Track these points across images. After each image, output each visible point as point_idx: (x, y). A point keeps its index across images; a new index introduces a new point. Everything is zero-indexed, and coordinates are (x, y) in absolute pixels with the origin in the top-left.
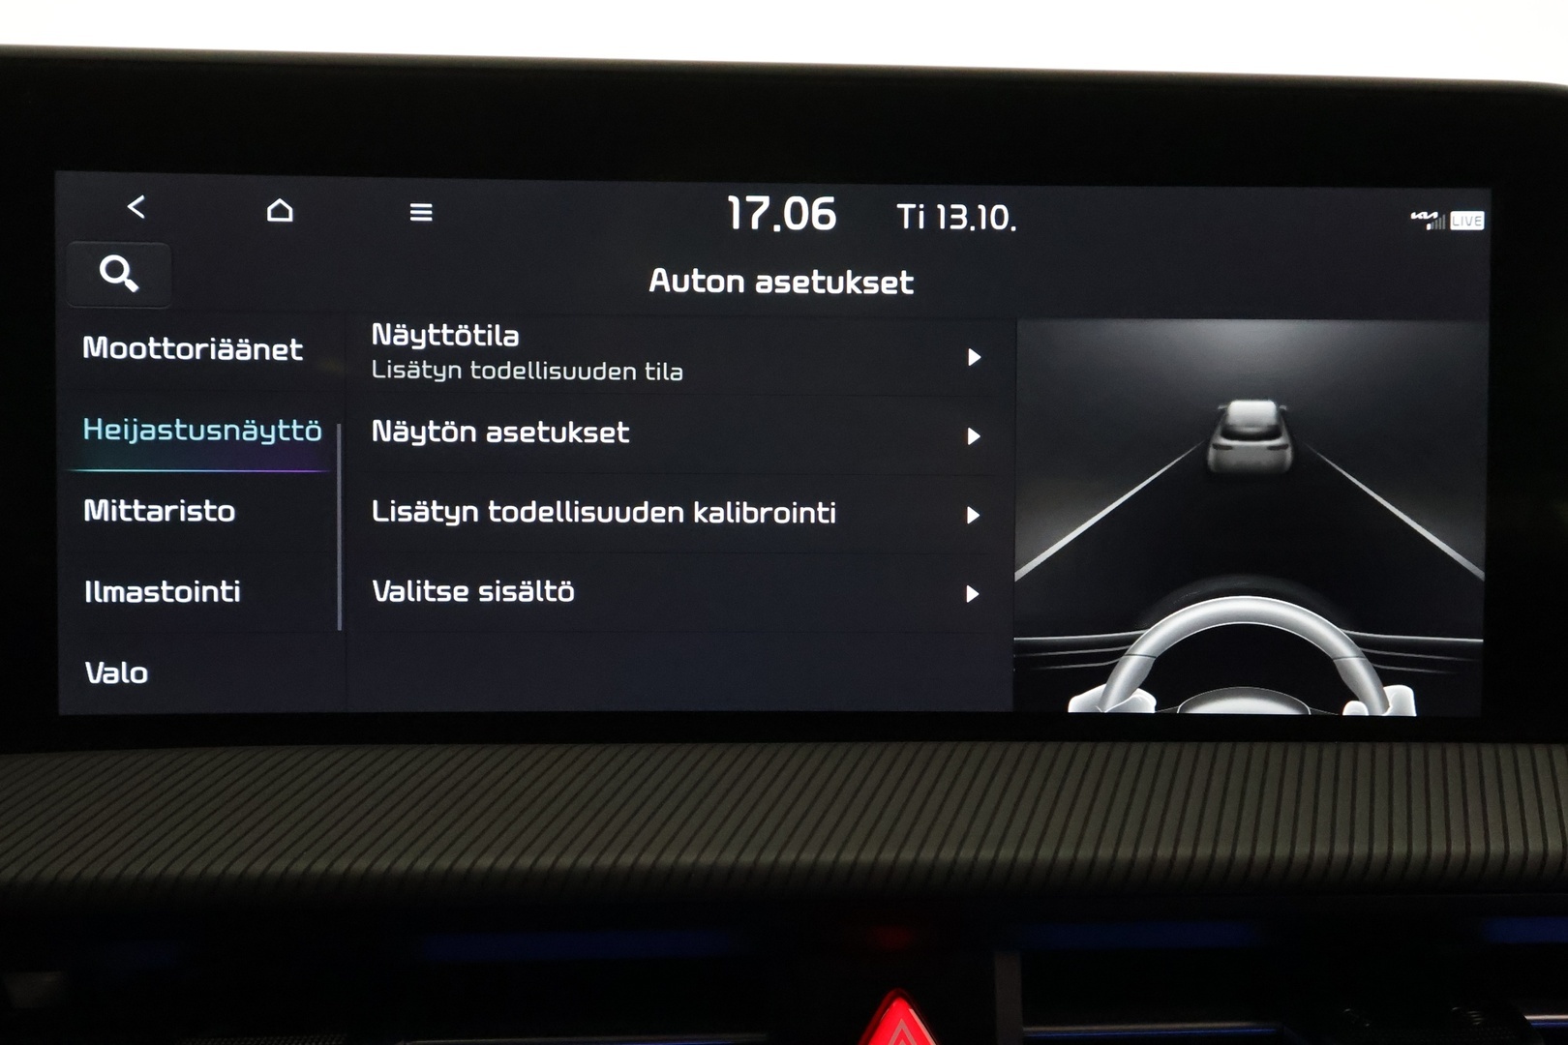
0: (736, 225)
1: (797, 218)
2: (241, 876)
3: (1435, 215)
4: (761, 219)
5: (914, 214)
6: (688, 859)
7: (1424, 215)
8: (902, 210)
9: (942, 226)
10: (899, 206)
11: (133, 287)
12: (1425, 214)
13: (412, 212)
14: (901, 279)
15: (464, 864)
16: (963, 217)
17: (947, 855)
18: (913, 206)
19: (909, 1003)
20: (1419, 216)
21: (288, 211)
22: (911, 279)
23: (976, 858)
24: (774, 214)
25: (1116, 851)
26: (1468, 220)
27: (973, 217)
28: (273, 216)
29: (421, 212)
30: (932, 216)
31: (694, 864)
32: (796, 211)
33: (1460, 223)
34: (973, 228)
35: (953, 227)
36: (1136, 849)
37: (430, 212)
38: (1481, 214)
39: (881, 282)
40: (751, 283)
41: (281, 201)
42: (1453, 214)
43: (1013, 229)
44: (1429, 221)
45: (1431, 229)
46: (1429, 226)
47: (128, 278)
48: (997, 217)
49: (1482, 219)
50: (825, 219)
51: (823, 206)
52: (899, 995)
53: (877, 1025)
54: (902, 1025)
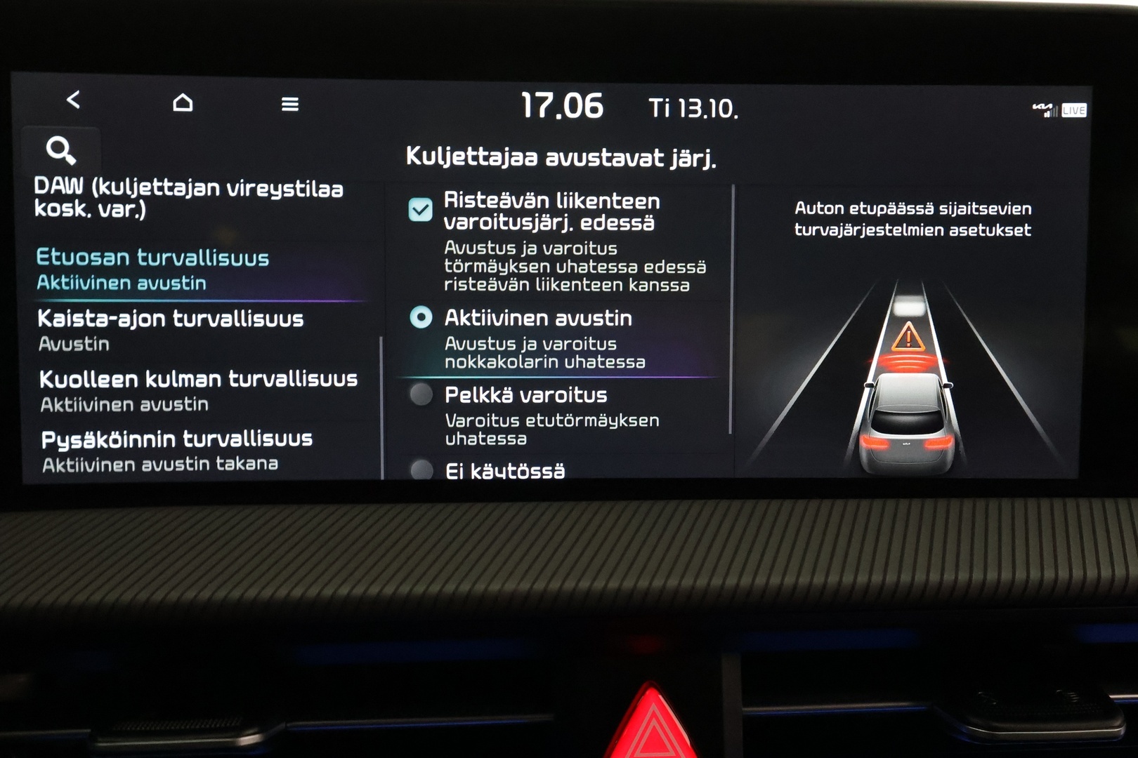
0: (528, 114)
1: (573, 109)
2: (161, 602)
3: (1050, 106)
4: (547, 110)
5: (661, 106)
6: (495, 587)
7: (1042, 107)
8: (653, 103)
9: (683, 115)
10: (651, 100)
11: (71, 161)
12: (1043, 105)
13: (283, 104)
14: (655, 155)
16: (698, 108)
17: (687, 582)
18: (661, 100)
19: (658, 690)
20: (1039, 107)
21: (189, 103)
22: (662, 155)
23: (709, 584)
24: (557, 106)
25: (812, 579)
26: (1075, 110)
27: (706, 108)
28: (177, 107)
29: (290, 104)
30: (675, 108)
31: (500, 591)
32: (573, 102)
33: (1069, 112)
34: (705, 117)
35: (691, 116)
37: (296, 104)
38: (1085, 105)
39: (640, 157)
40: (542, 159)
41: (183, 95)
42: (1064, 105)
43: (736, 117)
44: (1046, 111)
45: (1049, 116)
46: (1047, 115)
47: (69, 153)
48: (724, 108)
49: (1085, 109)
50: (594, 110)
51: (593, 100)
52: (651, 685)
53: (635, 707)
54: (654, 707)
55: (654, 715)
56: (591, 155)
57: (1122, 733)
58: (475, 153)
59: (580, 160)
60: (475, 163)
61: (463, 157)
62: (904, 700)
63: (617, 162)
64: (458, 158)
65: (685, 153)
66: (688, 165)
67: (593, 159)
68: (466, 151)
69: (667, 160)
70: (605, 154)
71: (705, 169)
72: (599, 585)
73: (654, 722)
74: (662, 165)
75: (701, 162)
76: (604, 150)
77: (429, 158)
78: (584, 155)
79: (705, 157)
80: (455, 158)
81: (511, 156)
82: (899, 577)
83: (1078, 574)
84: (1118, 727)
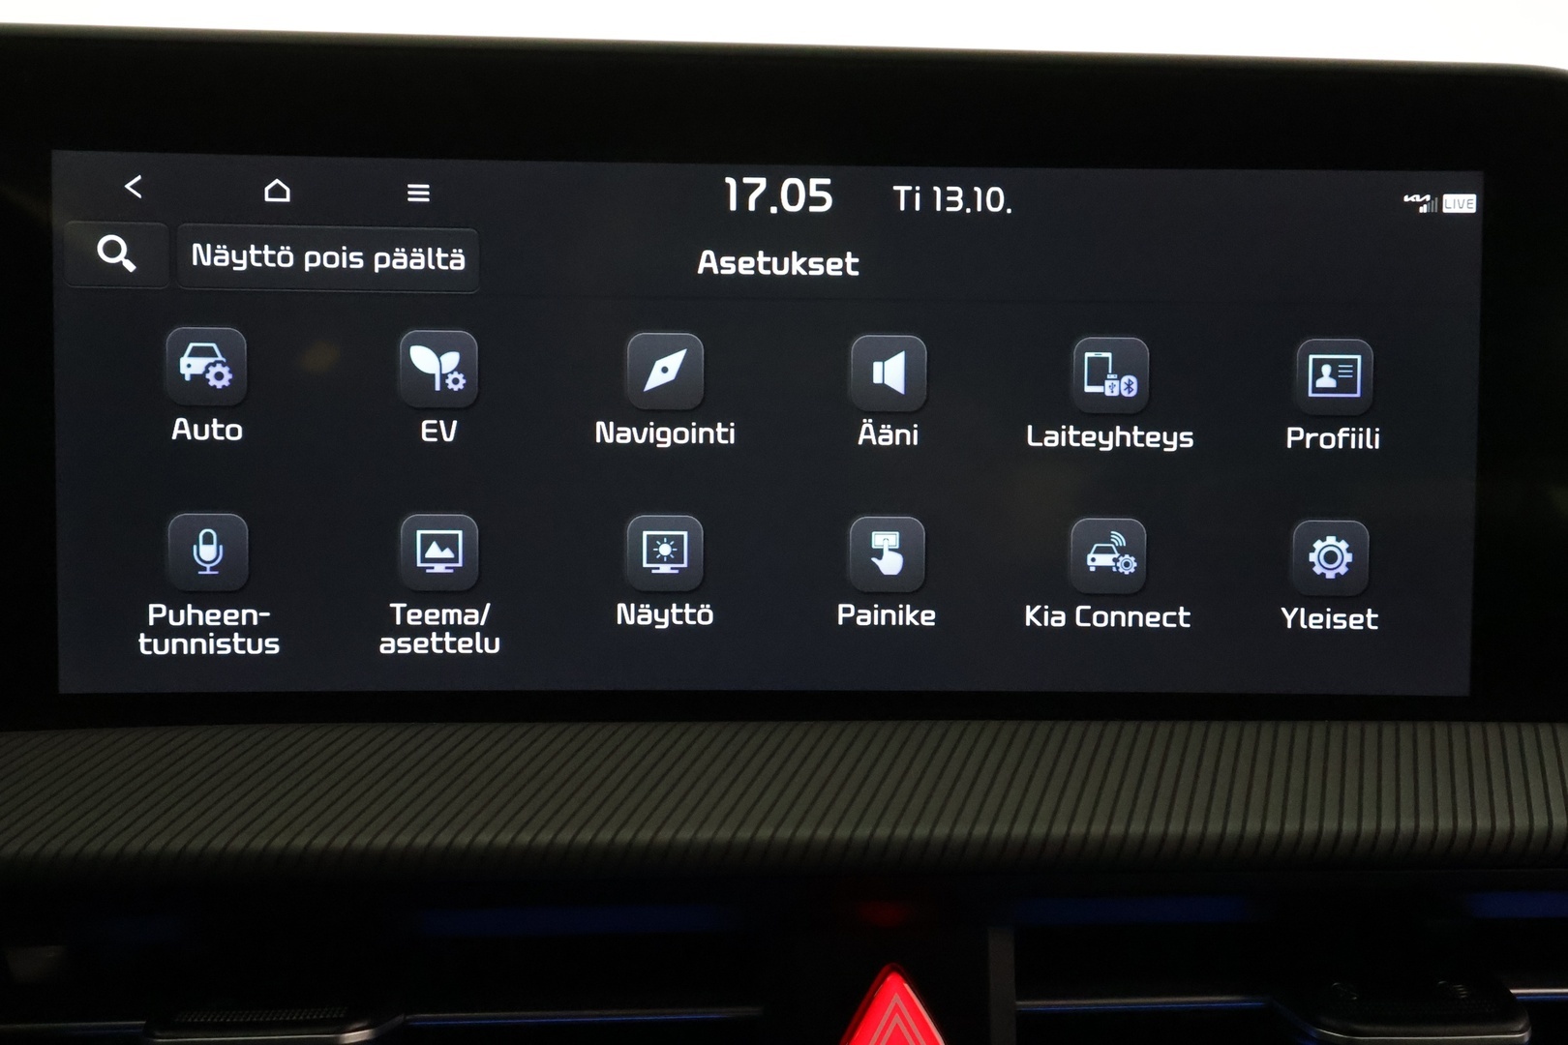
0: (733, 207)
1: (793, 200)
3: (1428, 198)
4: (758, 201)
5: (910, 196)
6: (685, 835)
7: (1416, 198)
9: (938, 208)
10: (895, 188)
11: (130, 267)
12: (1418, 196)
13: (410, 193)
16: (959, 199)
18: (910, 188)
19: (903, 976)
20: (1412, 199)
21: (285, 191)
23: (970, 833)
24: (771, 196)
26: (1460, 203)
27: (969, 199)
28: (270, 196)
29: (418, 193)
30: (928, 198)
32: (793, 193)
33: (1452, 206)
34: (968, 210)
35: (949, 209)
37: (427, 193)
38: (1473, 197)
41: (277, 181)
42: (1446, 197)
43: (1009, 211)
44: (1421, 204)
45: (1425, 211)
46: (1423, 209)
47: (126, 258)
48: (993, 199)
49: (1474, 202)
50: (821, 201)
51: (819, 188)
52: (894, 969)
53: (872, 999)
54: (896, 999)
55: (897, 1009)
57: (1526, 1039)
62: (1231, 993)
73: (897, 1019)
76: (830, 254)
83: (1483, 824)
84: (1520, 1032)
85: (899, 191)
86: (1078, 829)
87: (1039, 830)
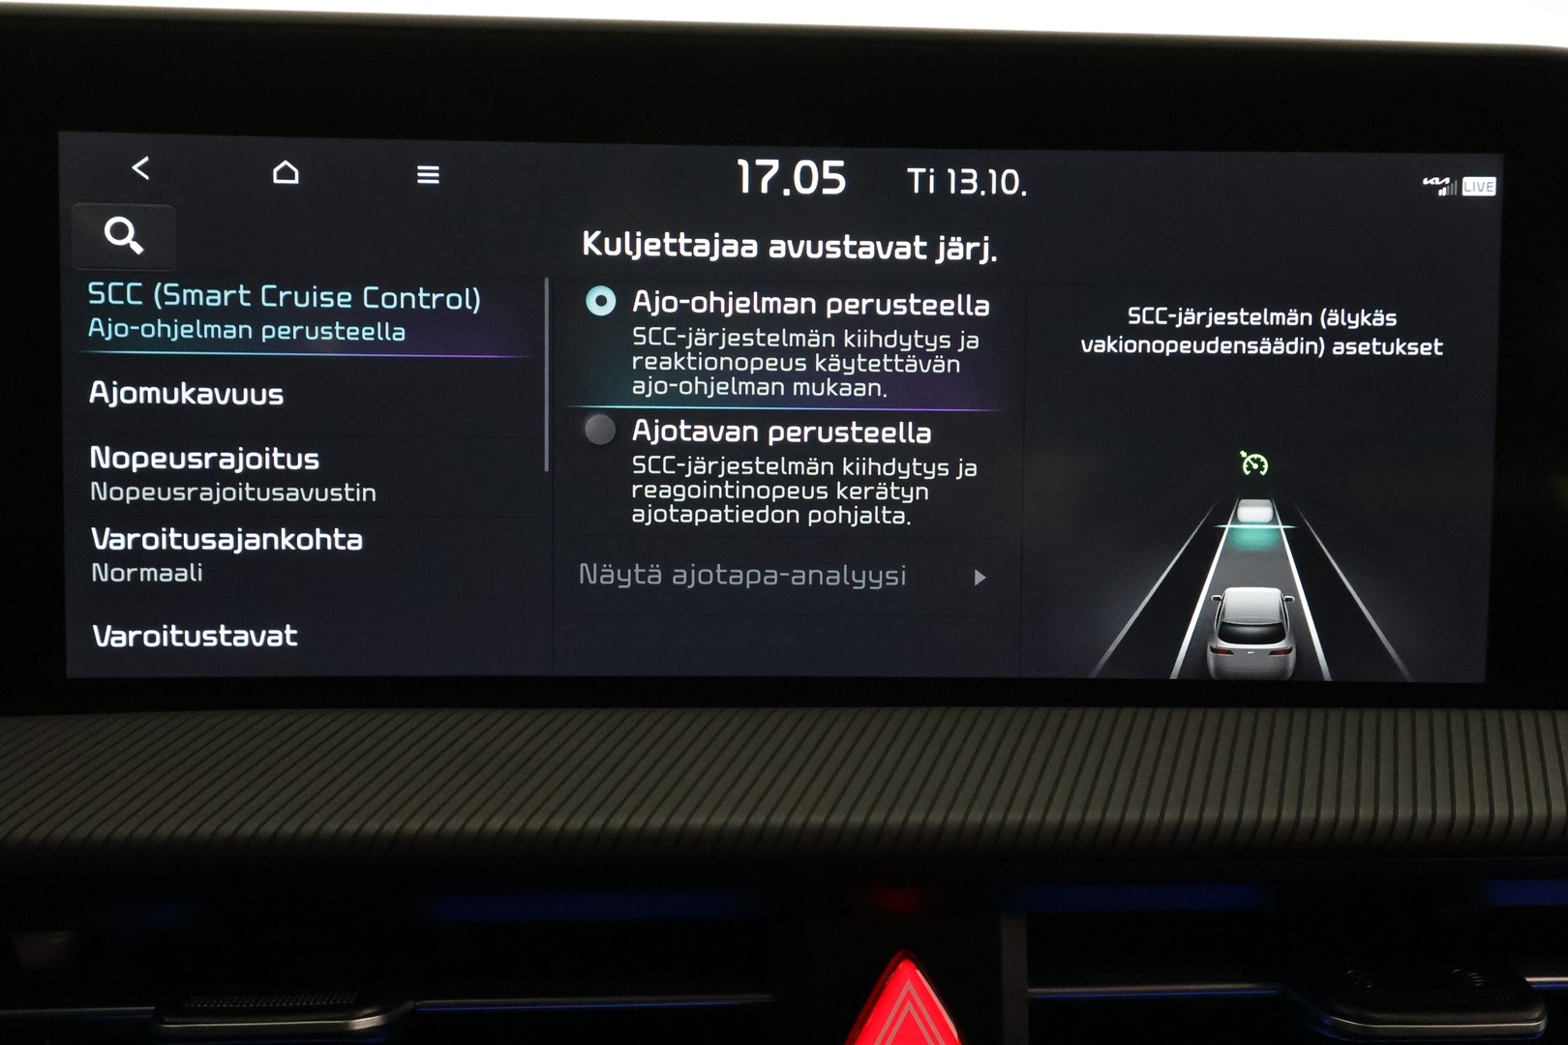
0: (745, 189)
1: (806, 183)
2: (253, 836)
3: (1447, 180)
4: (770, 183)
5: (924, 178)
6: (698, 821)
7: (1436, 181)
9: (953, 191)
10: (910, 170)
11: (138, 249)
12: (1437, 179)
13: (419, 174)
14: (915, 244)
15: (475, 825)
16: (973, 181)
18: (924, 170)
19: (916, 965)
20: (1431, 182)
21: (294, 172)
22: (925, 244)
23: (965, 821)
24: (784, 178)
26: (1480, 186)
27: (984, 181)
28: (278, 178)
29: (428, 175)
30: (943, 181)
31: (704, 826)
32: (806, 173)
33: (1472, 189)
34: (983, 193)
35: (963, 192)
36: (1143, 812)
37: (437, 175)
38: (1493, 180)
39: (895, 247)
40: (764, 248)
41: (286, 163)
42: (1465, 180)
43: (1024, 193)
44: (1441, 187)
45: (1444, 194)
46: (1443, 192)
47: (134, 240)
48: (1007, 182)
49: (1494, 185)
50: (834, 184)
51: (832, 170)
52: (906, 957)
53: (883, 987)
54: (909, 986)
55: (909, 996)
56: (829, 243)
57: (1542, 1028)
58: (674, 241)
59: (815, 250)
60: (674, 254)
61: (658, 246)
62: (1245, 981)
63: (864, 253)
64: (651, 247)
65: (956, 242)
66: (960, 257)
67: (832, 249)
68: (662, 238)
69: (932, 251)
70: (848, 242)
71: (982, 262)
72: (837, 819)
73: (909, 1006)
74: (924, 257)
75: (977, 253)
76: (847, 237)
77: (613, 247)
78: (820, 243)
79: (982, 247)
80: (647, 247)
81: (722, 245)
82: (1241, 813)
83: (1482, 812)
84: (1536, 1020)
85: (913, 173)
86: (1093, 816)
87: (1053, 817)
